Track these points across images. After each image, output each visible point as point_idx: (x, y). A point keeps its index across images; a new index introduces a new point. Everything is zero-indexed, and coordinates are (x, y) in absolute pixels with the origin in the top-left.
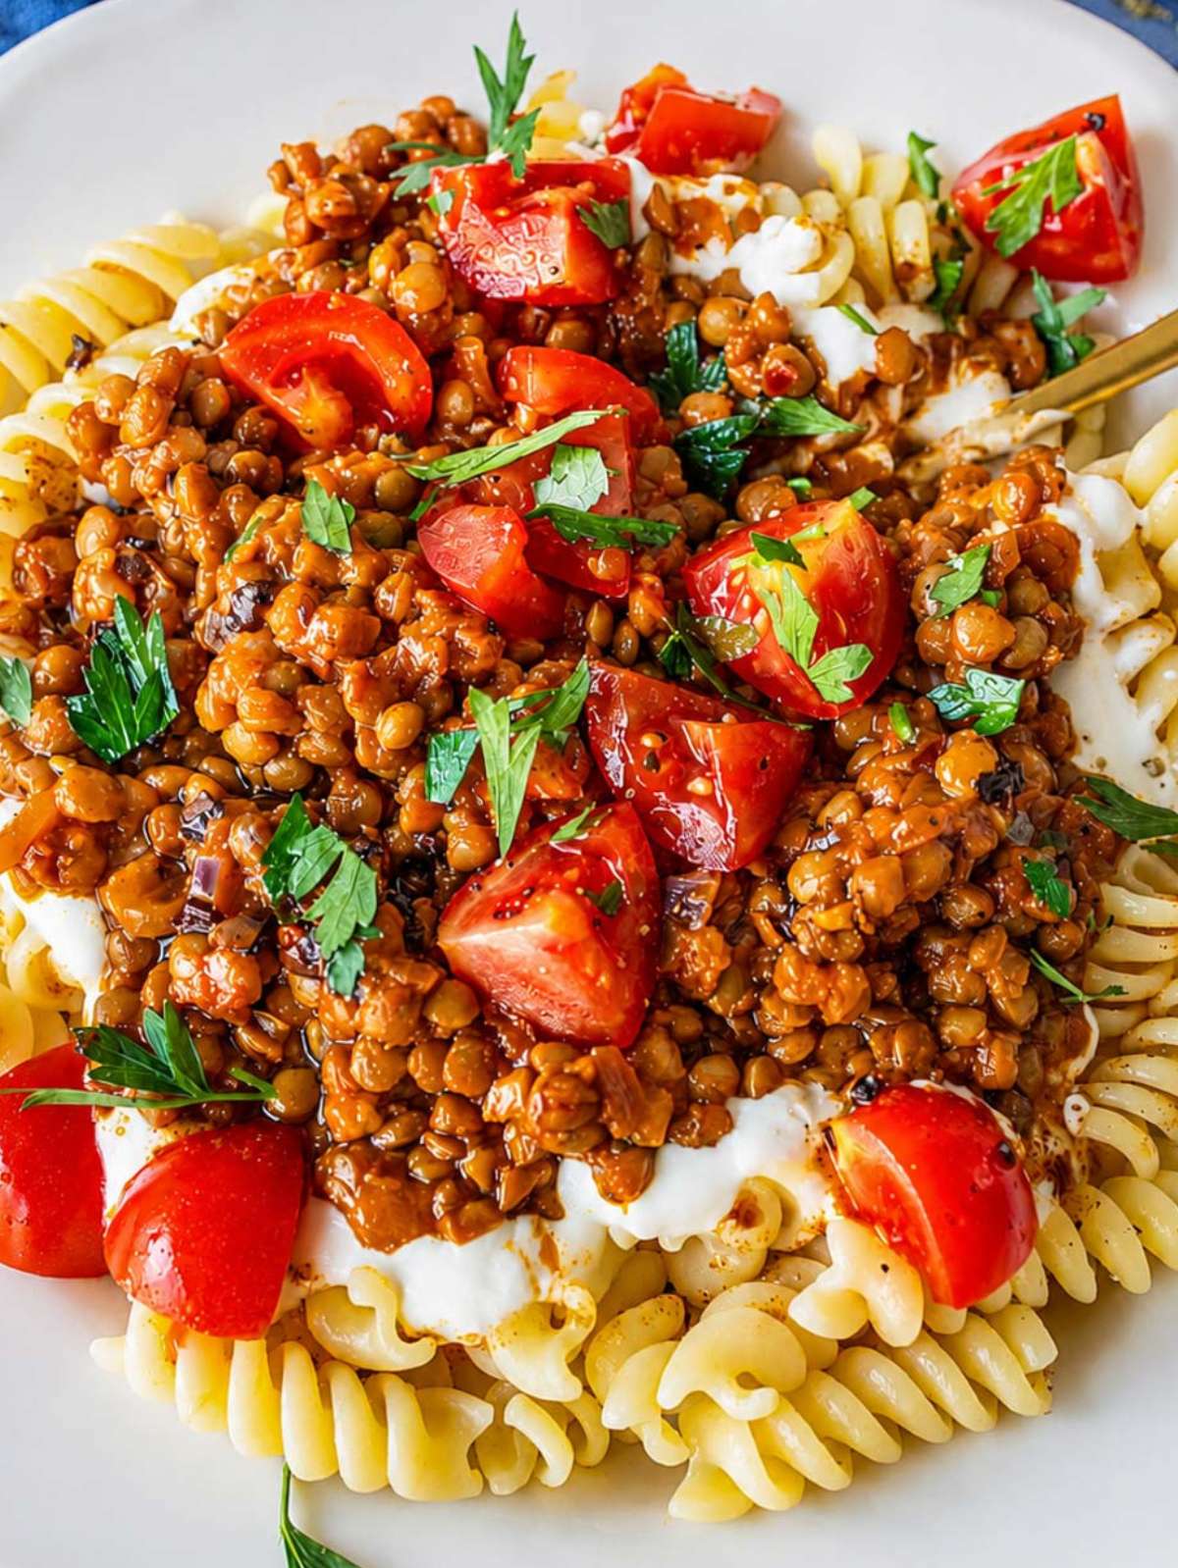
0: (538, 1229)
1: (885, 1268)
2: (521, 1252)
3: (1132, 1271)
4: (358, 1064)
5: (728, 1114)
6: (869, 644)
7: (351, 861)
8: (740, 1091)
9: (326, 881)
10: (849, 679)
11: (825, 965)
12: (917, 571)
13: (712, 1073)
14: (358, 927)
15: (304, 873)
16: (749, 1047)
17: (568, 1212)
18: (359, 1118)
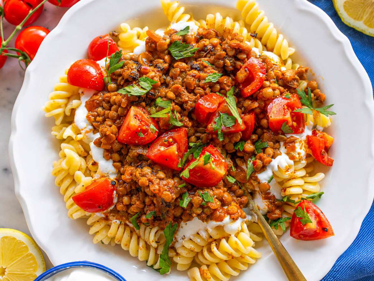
0: (91, 130)
1: (83, 186)
2: (87, 127)
3: (93, 230)
4: (114, 97)
5: (109, 159)
6: (189, 178)
7: (145, 92)
8: (114, 162)
9: (142, 88)
10: (184, 175)
11: (131, 174)
12: (212, 189)
13: (116, 156)
14: (130, 92)
15: (143, 84)
16: (122, 162)
17: (94, 135)
18: (106, 98)
